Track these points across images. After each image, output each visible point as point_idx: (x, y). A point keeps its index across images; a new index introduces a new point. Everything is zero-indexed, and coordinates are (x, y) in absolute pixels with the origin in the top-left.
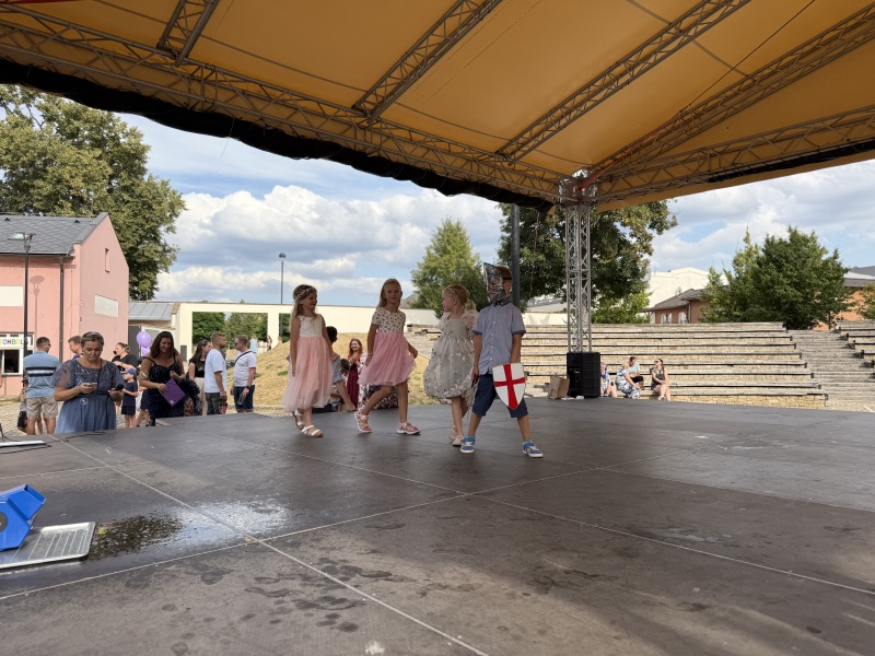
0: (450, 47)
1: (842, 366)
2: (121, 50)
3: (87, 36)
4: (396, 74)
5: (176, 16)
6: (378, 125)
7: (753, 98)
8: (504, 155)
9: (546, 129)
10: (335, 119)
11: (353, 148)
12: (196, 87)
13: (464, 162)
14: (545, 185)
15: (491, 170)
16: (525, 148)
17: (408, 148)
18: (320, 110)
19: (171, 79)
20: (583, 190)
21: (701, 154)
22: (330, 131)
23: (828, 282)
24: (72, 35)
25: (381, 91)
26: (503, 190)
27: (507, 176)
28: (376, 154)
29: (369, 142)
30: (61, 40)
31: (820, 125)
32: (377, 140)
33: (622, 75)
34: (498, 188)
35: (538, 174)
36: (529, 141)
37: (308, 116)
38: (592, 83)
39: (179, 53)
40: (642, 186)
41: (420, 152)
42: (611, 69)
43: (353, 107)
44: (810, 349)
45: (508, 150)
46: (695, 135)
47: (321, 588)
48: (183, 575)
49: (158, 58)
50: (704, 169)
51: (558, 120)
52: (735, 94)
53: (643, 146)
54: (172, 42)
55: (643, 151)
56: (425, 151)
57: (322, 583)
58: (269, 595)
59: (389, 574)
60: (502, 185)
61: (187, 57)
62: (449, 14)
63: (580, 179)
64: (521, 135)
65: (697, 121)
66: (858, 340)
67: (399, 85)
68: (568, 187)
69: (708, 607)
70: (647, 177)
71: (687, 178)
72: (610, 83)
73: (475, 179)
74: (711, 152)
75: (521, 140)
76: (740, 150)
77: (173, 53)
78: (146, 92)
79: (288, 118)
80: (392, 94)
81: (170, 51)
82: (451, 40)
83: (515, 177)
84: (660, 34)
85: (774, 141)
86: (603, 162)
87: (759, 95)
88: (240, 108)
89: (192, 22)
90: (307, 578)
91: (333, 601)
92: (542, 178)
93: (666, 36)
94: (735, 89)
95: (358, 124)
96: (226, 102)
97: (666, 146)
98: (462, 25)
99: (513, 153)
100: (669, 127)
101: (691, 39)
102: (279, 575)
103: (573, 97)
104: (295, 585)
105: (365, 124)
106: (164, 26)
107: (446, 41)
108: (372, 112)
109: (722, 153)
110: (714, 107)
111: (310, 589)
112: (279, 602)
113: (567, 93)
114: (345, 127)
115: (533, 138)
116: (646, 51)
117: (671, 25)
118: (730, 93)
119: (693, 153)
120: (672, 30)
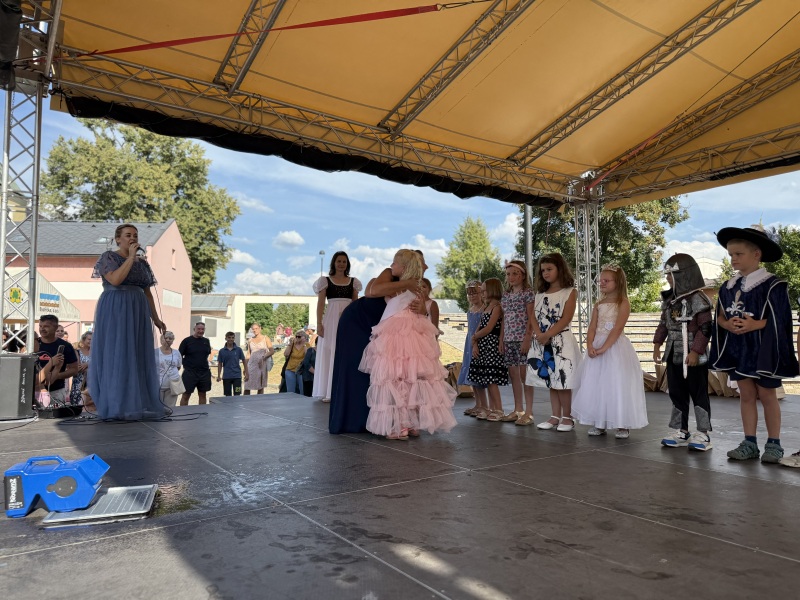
0: (463, 69)
2: (185, 87)
3: (158, 76)
4: (415, 95)
5: (229, 56)
6: (400, 140)
7: (752, 101)
8: (514, 161)
9: (554, 136)
10: (363, 136)
11: (378, 160)
12: (245, 114)
13: (479, 168)
14: (554, 186)
15: (503, 174)
16: (534, 154)
17: (427, 159)
18: (350, 129)
19: (224, 108)
20: (591, 190)
21: (703, 154)
22: (359, 146)
24: (145, 75)
25: (402, 110)
26: (515, 192)
27: (518, 180)
28: (398, 165)
29: (393, 154)
30: (137, 81)
32: (399, 152)
33: (622, 86)
34: (509, 191)
35: (547, 176)
36: (538, 147)
37: (340, 134)
38: (595, 93)
39: (231, 86)
40: (646, 185)
41: (437, 161)
42: (612, 81)
43: (379, 125)
45: (519, 156)
46: (697, 136)
47: (331, 546)
48: (220, 530)
49: (214, 91)
50: (706, 168)
51: (564, 128)
52: (735, 98)
53: (647, 148)
54: (226, 78)
55: (647, 153)
56: (441, 160)
57: (332, 541)
58: (287, 549)
59: (390, 536)
60: (513, 187)
61: (237, 88)
62: (461, 40)
63: (589, 180)
64: (530, 142)
65: (698, 124)
67: (419, 104)
68: (577, 188)
69: (671, 576)
70: (651, 177)
71: (690, 177)
72: (612, 93)
73: (488, 183)
74: (712, 152)
75: (530, 147)
76: (741, 150)
77: (226, 86)
78: (204, 120)
79: (322, 138)
80: (412, 112)
81: (224, 84)
82: (462, 64)
83: (525, 180)
84: (657, 47)
85: (773, 140)
86: (610, 163)
87: (758, 97)
88: (282, 130)
89: (242, 61)
90: (320, 537)
91: (340, 556)
92: (551, 180)
93: (663, 49)
94: (734, 93)
95: (383, 140)
96: (269, 125)
97: (668, 148)
98: (473, 50)
99: (524, 158)
100: (671, 130)
101: (688, 50)
102: (298, 533)
103: (577, 106)
104: (311, 542)
105: (389, 139)
106: (219, 65)
107: (459, 64)
108: (395, 128)
109: (723, 153)
110: (714, 111)
111: (322, 546)
112: (295, 556)
113: (572, 104)
114: (372, 142)
115: (542, 144)
116: (645, 63)
117: (668, 39)
118: (729, 97)
119: (695, 153)
120: (670, 43)
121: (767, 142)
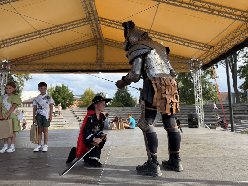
1: (72, 119)
7: (56, 54)
20: (6, 66)
21: (43, 64)
23: (70, 98)
31: (70, 64)
33: (23, 39)
38: (13, 38)
40: (25, 69)
44: (65, 115)
46: (41, 59)
50: (43, 68)
52: (52, 51)
53: (26, 58)
55: (26, 60)
63: (5, 63)
65: (42, 55)
66: (76, 112)
70: (27, 67)
71: (39, 69)
72: (19, 40)
74: (45, 64)
76: (52, 65)
84: (35, 32)
86: (14, 59)
87: (57, 53)
94: (52, 50)
97: (33, 60)
100: (34, 55)
101: (43, 36)
109: (48, 65)
110: (47, 53)
116: (30, 35)
117: (38, 31)
118: (51, 51)
119: (41, 63)
120: (38, 33)
121: (58, 65)
